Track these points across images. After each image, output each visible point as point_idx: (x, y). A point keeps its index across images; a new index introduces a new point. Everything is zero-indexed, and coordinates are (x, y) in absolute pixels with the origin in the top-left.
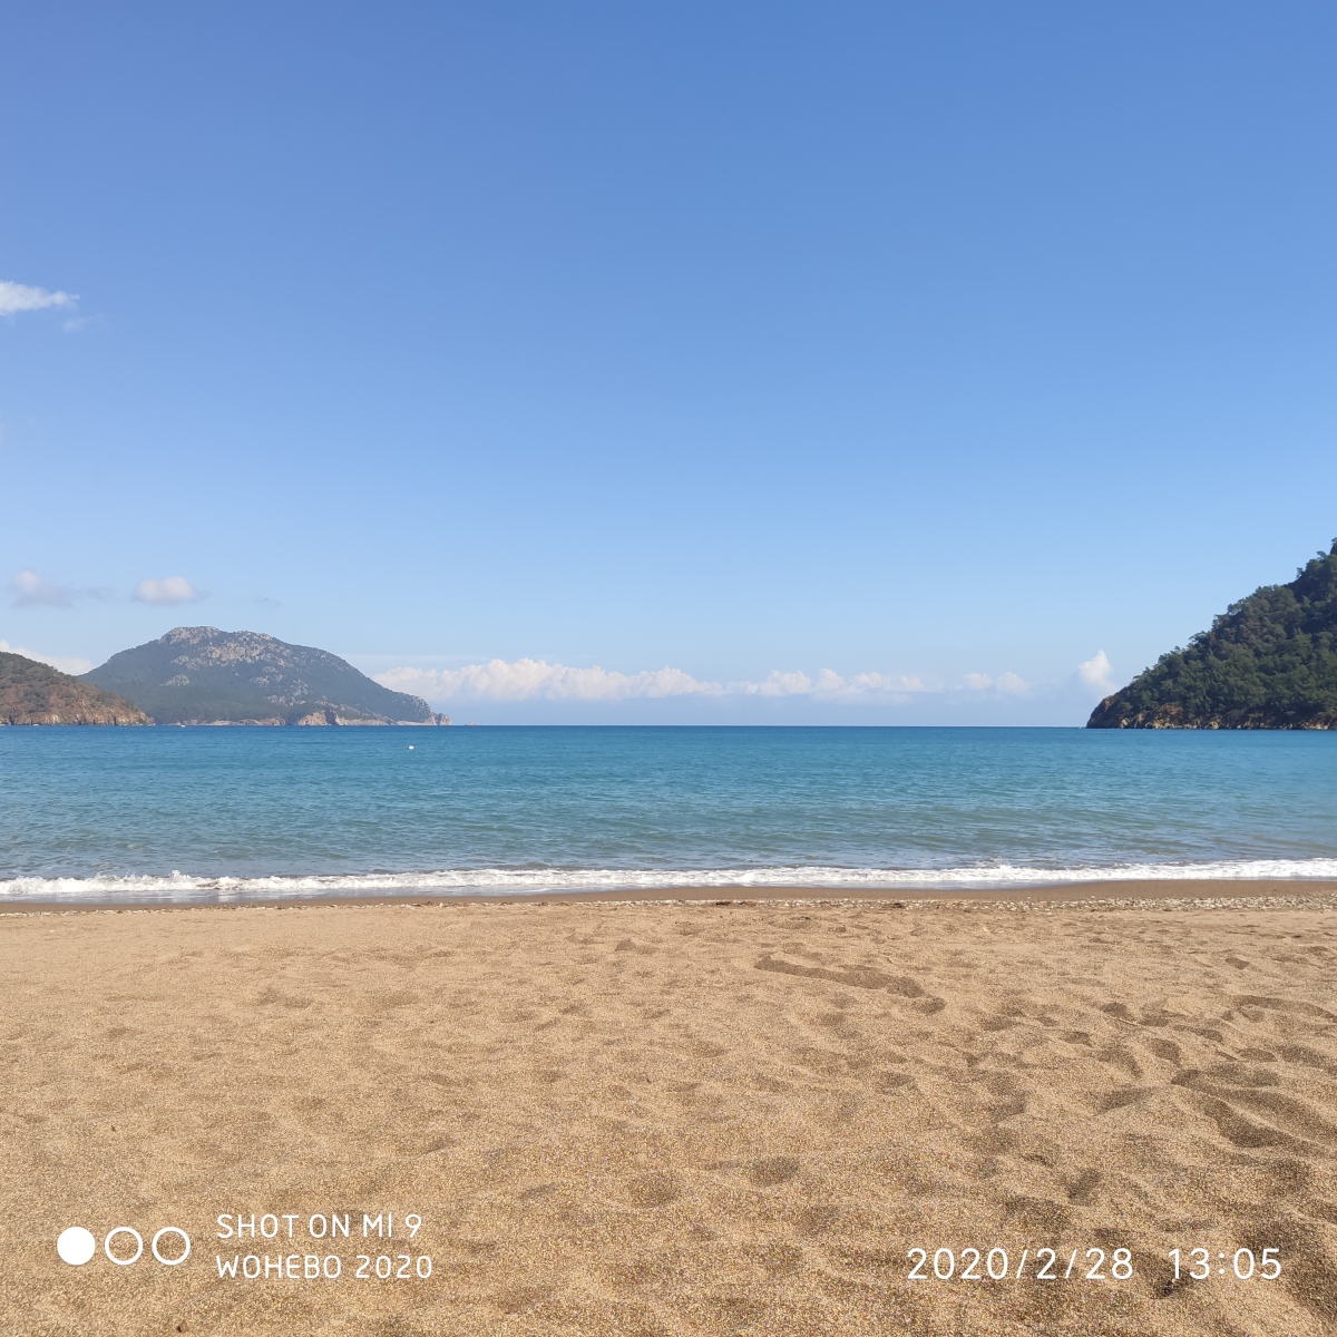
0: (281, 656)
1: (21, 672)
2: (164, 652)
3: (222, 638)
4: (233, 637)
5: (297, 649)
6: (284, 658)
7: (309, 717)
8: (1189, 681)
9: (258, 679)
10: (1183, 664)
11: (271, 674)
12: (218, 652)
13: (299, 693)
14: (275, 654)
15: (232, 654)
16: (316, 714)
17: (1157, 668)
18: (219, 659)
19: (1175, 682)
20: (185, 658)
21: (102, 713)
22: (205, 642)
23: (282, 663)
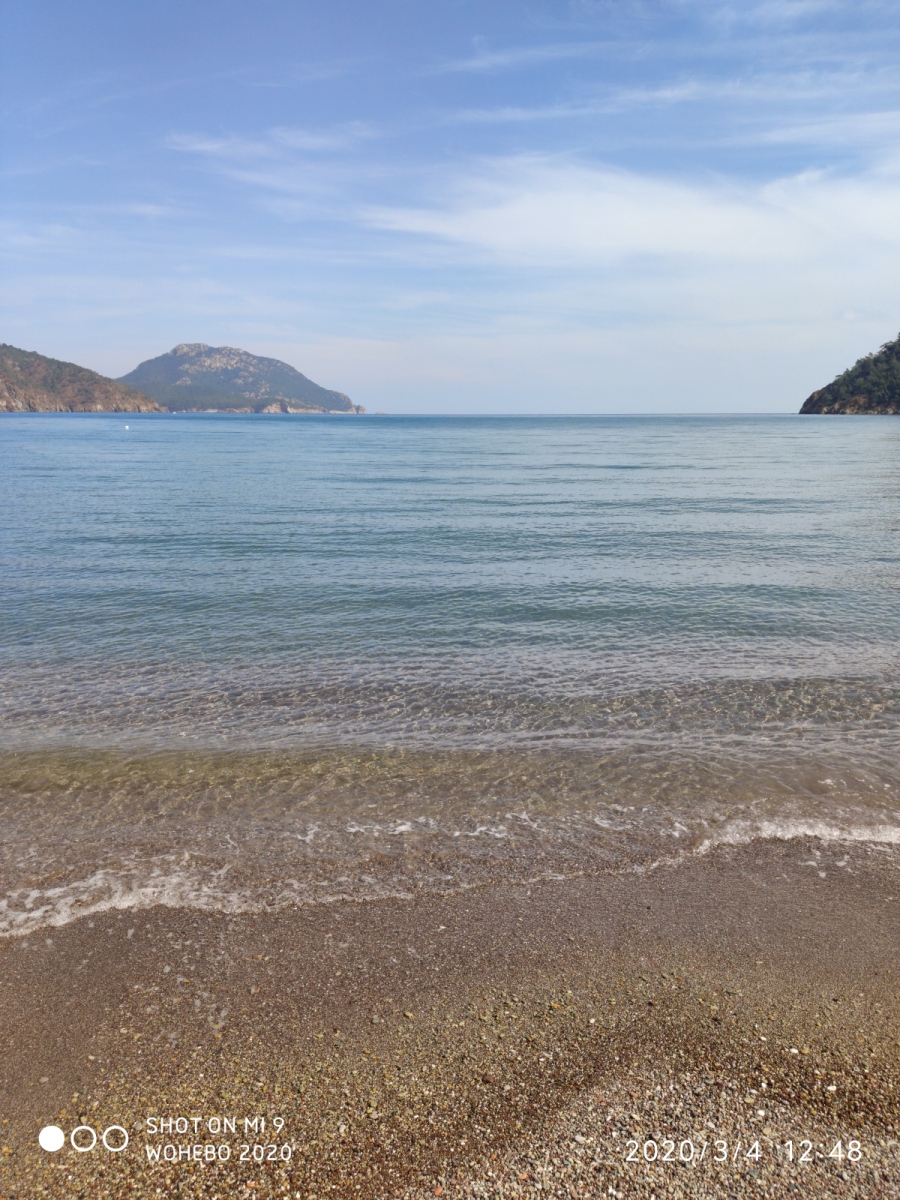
0: (251, 364)
1: (74, 375)
2: (172, 362)
3: (211, 352)
4: (218, 351)
5: (261, 360)
6: (253, 366)
7: (269, 407)
8: (875, 379)
9: (236, 380)
10: (872, 366)
11: (245, 377)
12: (208, 362)
13: (263, 390)
14: (246, 362)
15: (218, 363)
16: (274, 405)
17: (855, 369)
18: (210, 366)
19: (865, 379)
20: (187, 366)
21: (130, 403)
22: (199, 354)
23: (251, 369)
